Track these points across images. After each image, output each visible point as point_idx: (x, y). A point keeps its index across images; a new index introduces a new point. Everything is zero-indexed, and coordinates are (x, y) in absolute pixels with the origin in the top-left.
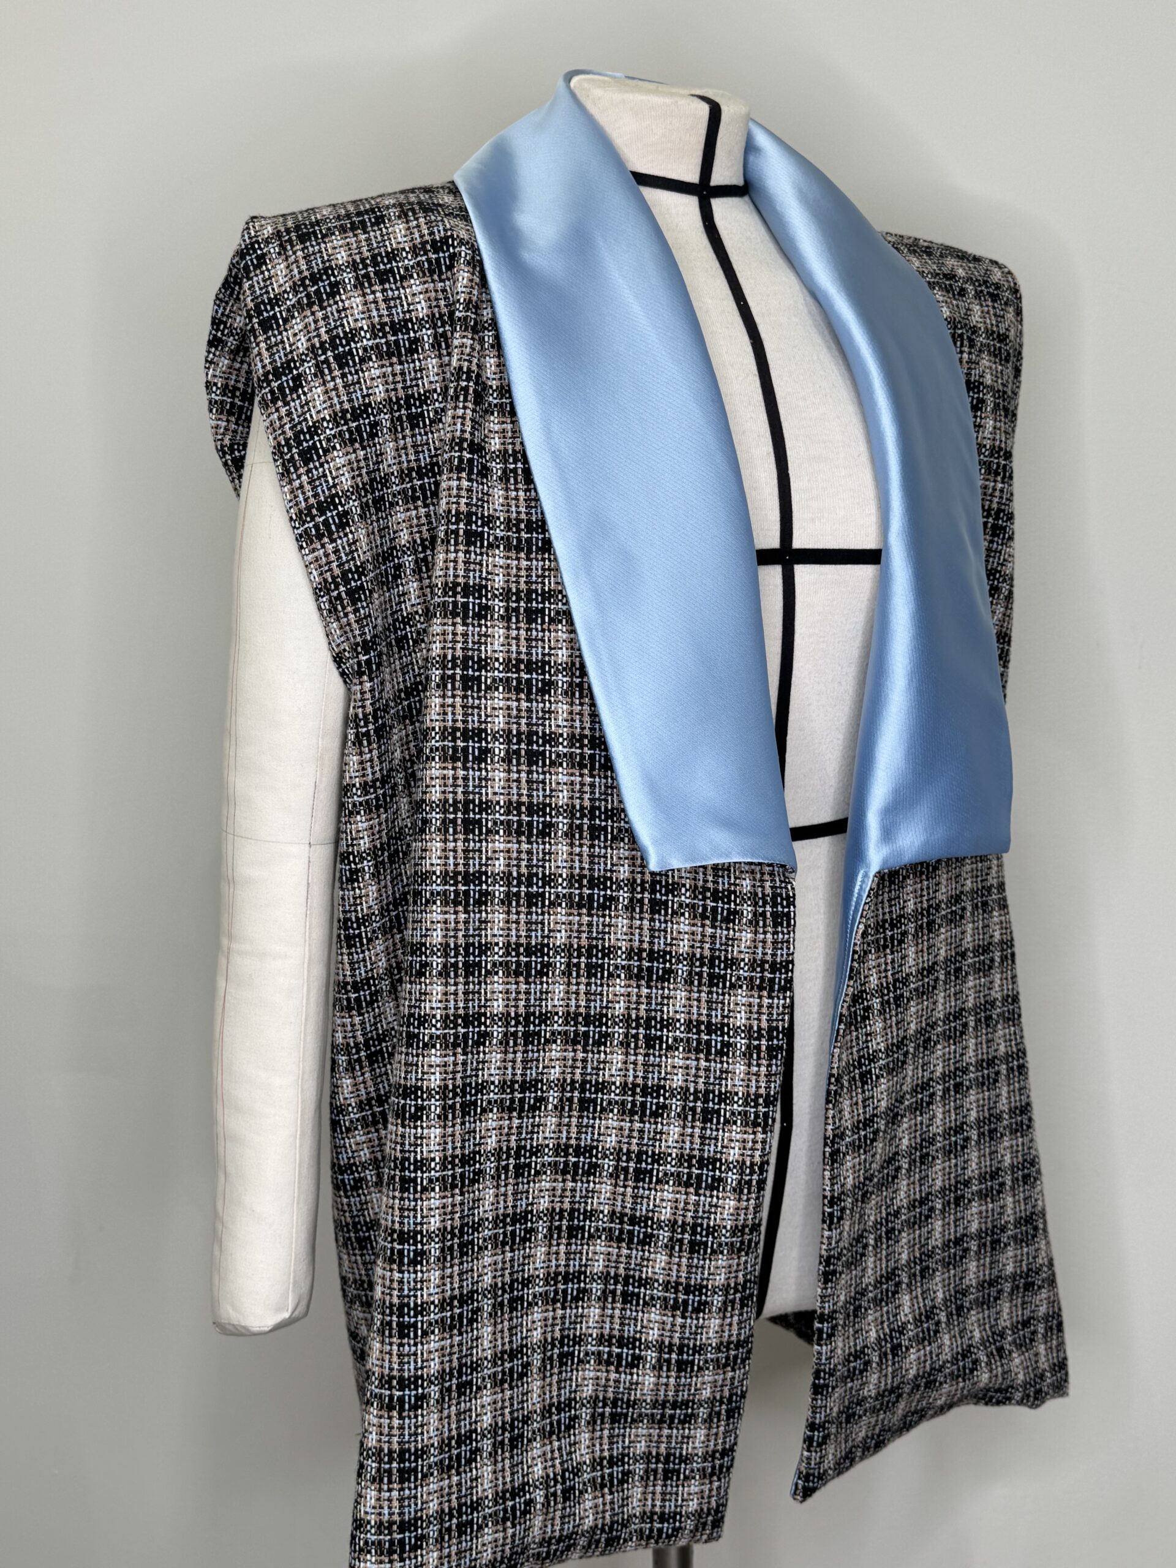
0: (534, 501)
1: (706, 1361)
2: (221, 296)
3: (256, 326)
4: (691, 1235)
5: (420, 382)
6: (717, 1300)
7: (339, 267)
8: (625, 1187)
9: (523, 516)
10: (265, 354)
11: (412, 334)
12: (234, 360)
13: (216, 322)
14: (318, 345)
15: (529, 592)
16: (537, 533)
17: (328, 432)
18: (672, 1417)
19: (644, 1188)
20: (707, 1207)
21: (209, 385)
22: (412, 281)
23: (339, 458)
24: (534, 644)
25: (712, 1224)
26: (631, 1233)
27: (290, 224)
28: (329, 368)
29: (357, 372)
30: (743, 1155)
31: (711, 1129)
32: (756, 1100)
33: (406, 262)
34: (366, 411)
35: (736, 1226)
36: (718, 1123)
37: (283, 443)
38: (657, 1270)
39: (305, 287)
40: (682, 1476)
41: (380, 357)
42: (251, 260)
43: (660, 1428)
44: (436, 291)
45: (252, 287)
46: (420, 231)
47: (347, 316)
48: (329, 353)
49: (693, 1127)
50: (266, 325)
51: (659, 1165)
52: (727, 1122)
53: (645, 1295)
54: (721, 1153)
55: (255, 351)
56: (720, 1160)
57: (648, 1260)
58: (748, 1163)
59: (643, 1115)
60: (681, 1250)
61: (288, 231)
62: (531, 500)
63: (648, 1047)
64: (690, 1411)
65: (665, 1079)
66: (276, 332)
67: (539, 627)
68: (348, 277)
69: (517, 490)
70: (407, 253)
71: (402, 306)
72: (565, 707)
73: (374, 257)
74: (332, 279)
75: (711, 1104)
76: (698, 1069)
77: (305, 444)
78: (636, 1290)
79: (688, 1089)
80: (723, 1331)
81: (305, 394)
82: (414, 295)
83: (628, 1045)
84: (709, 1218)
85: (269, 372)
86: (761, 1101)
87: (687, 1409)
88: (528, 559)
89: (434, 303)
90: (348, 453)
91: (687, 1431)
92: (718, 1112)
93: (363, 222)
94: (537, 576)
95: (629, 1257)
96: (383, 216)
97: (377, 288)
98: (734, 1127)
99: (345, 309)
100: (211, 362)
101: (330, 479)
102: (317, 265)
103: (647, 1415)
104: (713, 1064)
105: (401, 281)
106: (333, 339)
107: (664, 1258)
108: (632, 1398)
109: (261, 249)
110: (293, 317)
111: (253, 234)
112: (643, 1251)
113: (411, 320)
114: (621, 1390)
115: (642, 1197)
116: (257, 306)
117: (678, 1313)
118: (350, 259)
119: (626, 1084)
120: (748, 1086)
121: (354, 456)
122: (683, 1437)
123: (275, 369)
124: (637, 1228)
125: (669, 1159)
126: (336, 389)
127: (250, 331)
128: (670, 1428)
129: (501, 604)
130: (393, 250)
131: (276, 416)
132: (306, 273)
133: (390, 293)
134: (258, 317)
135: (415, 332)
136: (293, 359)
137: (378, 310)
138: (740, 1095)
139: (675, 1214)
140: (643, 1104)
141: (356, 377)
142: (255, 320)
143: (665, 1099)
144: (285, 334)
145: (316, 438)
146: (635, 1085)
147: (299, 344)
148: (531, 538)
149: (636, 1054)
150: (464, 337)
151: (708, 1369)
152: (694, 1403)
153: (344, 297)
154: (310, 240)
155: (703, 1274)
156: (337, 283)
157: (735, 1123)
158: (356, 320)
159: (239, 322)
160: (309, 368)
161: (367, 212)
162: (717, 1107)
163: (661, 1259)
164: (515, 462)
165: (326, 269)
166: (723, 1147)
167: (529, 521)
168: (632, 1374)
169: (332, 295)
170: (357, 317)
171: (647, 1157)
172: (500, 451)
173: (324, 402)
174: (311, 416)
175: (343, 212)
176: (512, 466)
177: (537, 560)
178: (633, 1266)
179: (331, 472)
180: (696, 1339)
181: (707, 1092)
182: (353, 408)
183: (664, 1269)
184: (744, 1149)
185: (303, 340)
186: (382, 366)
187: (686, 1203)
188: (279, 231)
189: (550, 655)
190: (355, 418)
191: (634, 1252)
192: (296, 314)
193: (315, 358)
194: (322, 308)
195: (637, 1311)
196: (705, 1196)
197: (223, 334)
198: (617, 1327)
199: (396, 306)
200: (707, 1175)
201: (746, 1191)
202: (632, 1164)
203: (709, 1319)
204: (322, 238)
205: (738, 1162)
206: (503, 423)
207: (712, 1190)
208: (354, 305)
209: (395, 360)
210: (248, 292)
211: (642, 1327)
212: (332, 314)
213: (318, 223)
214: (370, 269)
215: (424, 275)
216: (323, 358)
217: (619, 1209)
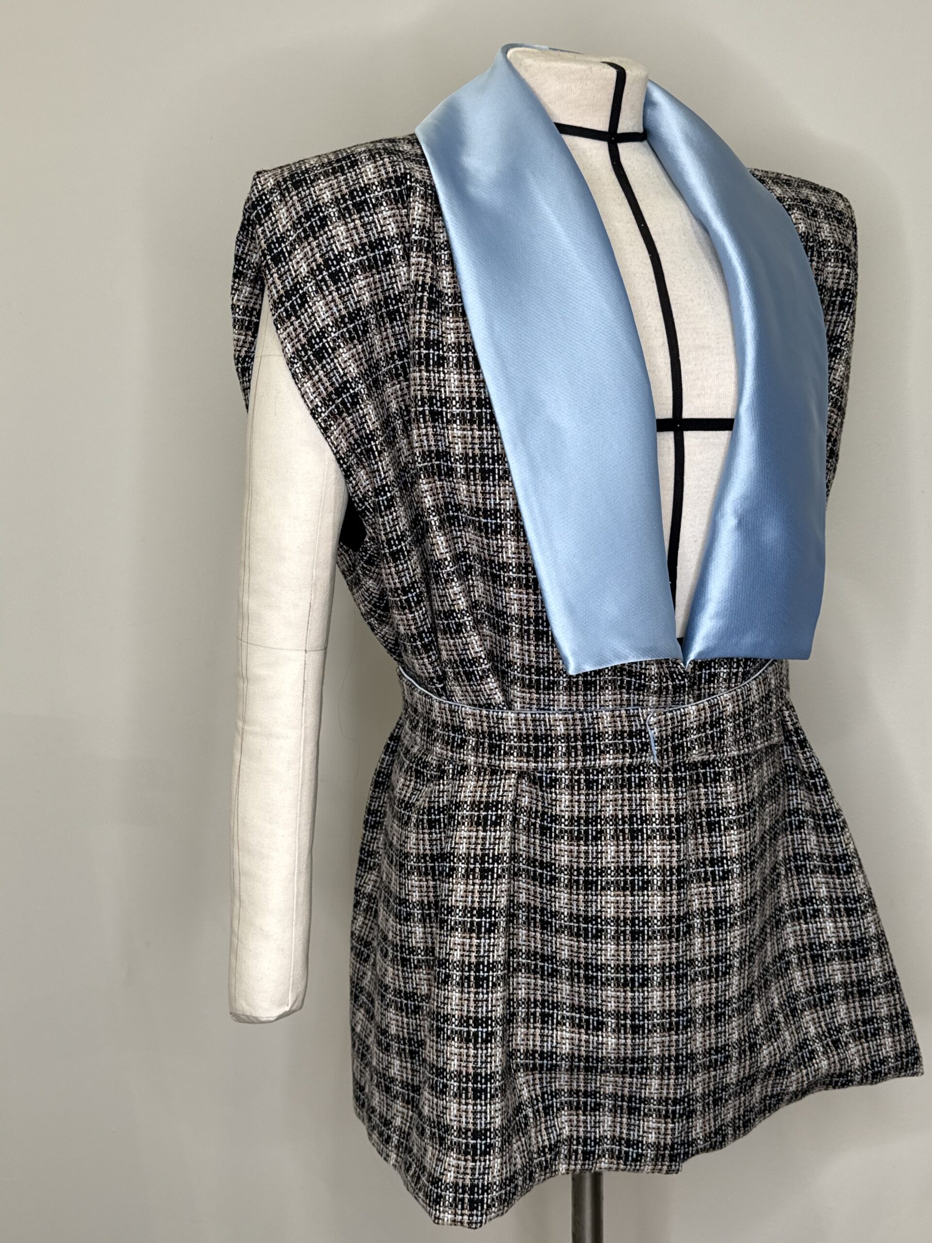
0: (481, 383)
1: (654, 1026)
2: (241, 238)
3: (270, 262)
4: (631, 927)
5: (395, 286)
6: (657, 976)
7: (325, 204)
8: (578, 894)
9: (474, 395)
10: (278, 282)
11: (386, 250)
12: (254, 288)
13: (238, 259)
14: (315, 268)
15: (483, 456)
16: (486, 408)
17: (333, 335)
18: (632, 1070)
19: (592, 895)
20: (641, 904)
21: (233, 307)
22: (382, 208)
23: (344, 354)
24: (488, 496)
25: (646, 916)
26: (586, 929)
27: (286, 174)
28: (326, 285)
29: (348, 285)
30: (663, 861)
31: (638, 845)
32: (669, 820)
33: (376, 193)
34: (358, 314)
35: (665, 917)
36: (643, 839)
37: (300, 348)
38: (609, 957)
39: (302, 224)
40: (642, 1113)
41: (364, 271)
42: (261, 210)
43: (624, 1078)
44: (401, 216)
45: (264, 231)
46: (385, 169)
47: (335, 242)
48: (325, 273)
49: (624, 845)
50: (276, 260)
51: (602, 877)
52: (649, 837)
53: (602, 977)
54: (647, 862)
55: (270, 281)
56: (647, 867)
57: (601, 950)
58: (668, 867)
59: (587, 840)
60: (625, 940)
61: (285, 181)
62: (480, 382)
63: (588, 788)
64: (645, 1065)
65: (601, 811)
66: (284, 264)
67: (491, 483)
68: (333, 211)
69: (468, 374)
70: (377, 186)
71: (376, 228)
72: (513, 543)
73: (351, 192)
74: (321, 214)
75: (635, 826)
76: (623, 800)
77: (316, 346)
78: (595, 974)
79: (617, 816)
80: (664, 1001)
81: (310, 307)
82: (385, 218)
83: (573, 788)
84: (643, 912)
85: (282, 296)
86: (673, 819)
87: (643, 1063)
88: (480, 430)
89: (401, 225)
90: (350, 349)
91: (644, 1080)
92: (641, 830)
93: (341, 167)
94: (488, 443)
95: (586, 948)
96: (356, 161)
97: (356, 216)
98: (655, 841)
99: (333, 237)
100: (236, 290)
101: (340, 370)
102: (309, 204)
103: (612, 1068)
104: (634, 795)
105: (374, 209)
106: (326, 261)
107: (613, 947)
108: (600, 1056)
109: (267, 199)
110: (295, 249)
111: (260, 188)
112: (597, 943)
113: (384, 238)
114: (591, 1049)
115: (591, 901)
116: (269, 246)
117: (628, 988)
118: (333, 197)
119: (573, 817)
120: (662, 809)
121: (355, 350)
122: (641, 1084)
123: (286, 292)
124: (590, 925)
125: (609, 871)
126: (333, 300)
127: (265, 266)
128: (631, 1077)
129: (462, 466)
130: (365, 185)
131: (291, 328)
132: (301, 213)
133: (366, 219)
134: (270, 255)
135: (388, 248)
136: (298, 282)
137: (358, 234)
138: (657, 816)
139: (617, 912)
140: (586, 832)
141: (347, 288)
142: (268, 257)
143: (602, 825)
144: (290, 263)
145: (324, 341)
146: (579, 818)
147: (302, 270)
148: (481, 412)
149: (579, 795)
150: (419, 257)
151: (656, 1031)
152: (648, 1059)
153: (331, 228)
154: (302, 186)
155: (643, 956)
156: (325, 217)
157: (655, 838)
158: (342, 245)
159: (255, 258)
160: (310, 287)
161: (344, 159)
162: (640, 827)
163: (611, 947)
164: (467, 352)
165: (315, 208)
166: (648, 857)
167: (479, 399)
168: (598, 1036)
169: (322, 226)
170: (343, 241)
171: (593, 871)
172: (455, 343)
173: (327, 312)
174: (318, 324)
175: (326, 160)
176: (465, 355)
177: (487, 430)
178: (590, 956)
179: (340, 365)
180: (644, 1008)
181: (632, 816)
182: (349, 313)
183: (614, 956)
184: (664, 857)
185: (304, 266)
186: (367, 278)
187: (625, 903)
188: (278, 182)
189: (500, 504)
190: (352, 321)
191: (590, 945)
192: (297, 246)
193: (315, 279)
194: (316, 238)
195: (597, 990)
196: (638, 895)
197: (243, 268)
198: (584, 1000)
199: (371, 229)
200: (638, 880)
201: (668, 888)
202: (581, 878)
203: (652, 991)
204: (311, 183)
205: (660, 867)
206: (457, 322)
207: (643, 891)
208: (340, 233)
209: (374, 271)
210: (262, 236)
211: (602, 1001)
212: (324, 242)
213: (307, 170)
214: (349, 202)
215: (391, 204)
216: (320, 277)
217: (575, 912)
